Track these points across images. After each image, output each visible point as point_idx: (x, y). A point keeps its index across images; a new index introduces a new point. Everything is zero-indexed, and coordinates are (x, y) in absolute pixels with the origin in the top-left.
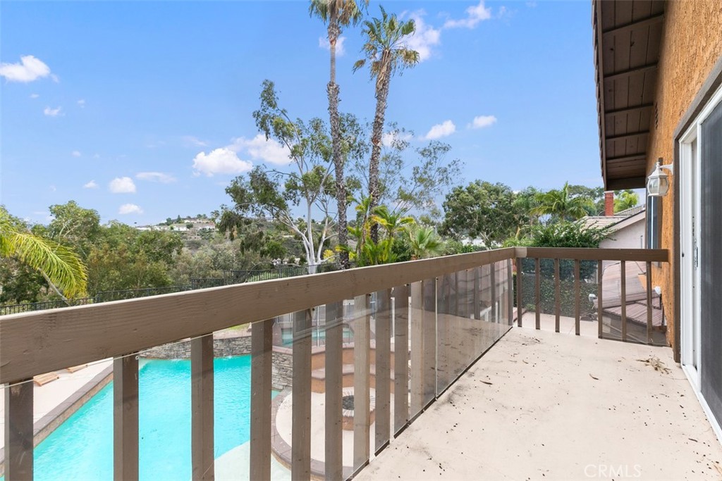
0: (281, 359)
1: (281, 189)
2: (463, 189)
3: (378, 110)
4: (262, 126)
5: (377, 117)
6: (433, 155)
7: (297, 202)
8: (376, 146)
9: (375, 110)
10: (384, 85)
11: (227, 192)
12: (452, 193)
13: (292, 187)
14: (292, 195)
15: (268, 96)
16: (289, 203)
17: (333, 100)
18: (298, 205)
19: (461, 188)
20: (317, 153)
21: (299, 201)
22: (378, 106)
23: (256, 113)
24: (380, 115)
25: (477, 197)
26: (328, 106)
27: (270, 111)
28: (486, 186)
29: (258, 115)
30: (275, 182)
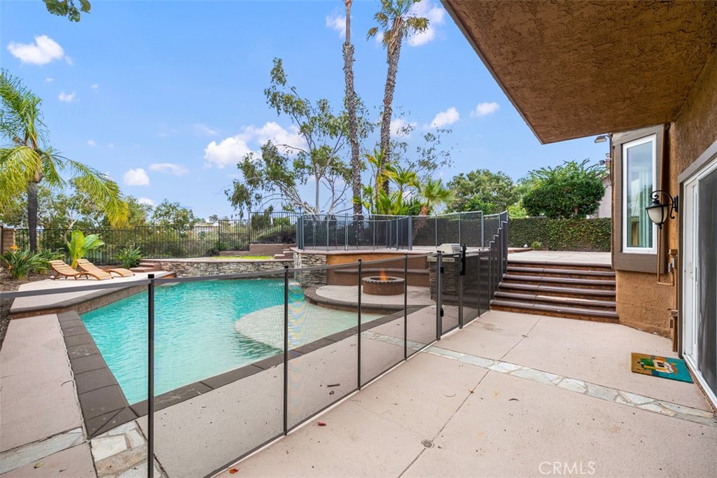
0: (313, 260)
1: (290, 167)
2: (464, 176)
3: (390, 73)
4: (273, 103)
5: (389, 79)
6: (437, 140)
7: (304, 181)
8: (388, 107)
9: (387, 74)
10: (395, 49)
11: (239, 167)
12: (452, 181)
13: (299, 165)
14: (299, 173)
15: (278, 74)
16: (297, 181)
17: (349, 59)
18: (305, 184)
19: (462, 175)
20: (324, 132)
21: (306, 180)
22: (390, 69)
23: (267, 91)
24: (392, 78)
25: (479, 184)
26: (344, 66)
27: (279, 88)
28: (487, 173)
29: (269, 93)
30: (285, 156)
